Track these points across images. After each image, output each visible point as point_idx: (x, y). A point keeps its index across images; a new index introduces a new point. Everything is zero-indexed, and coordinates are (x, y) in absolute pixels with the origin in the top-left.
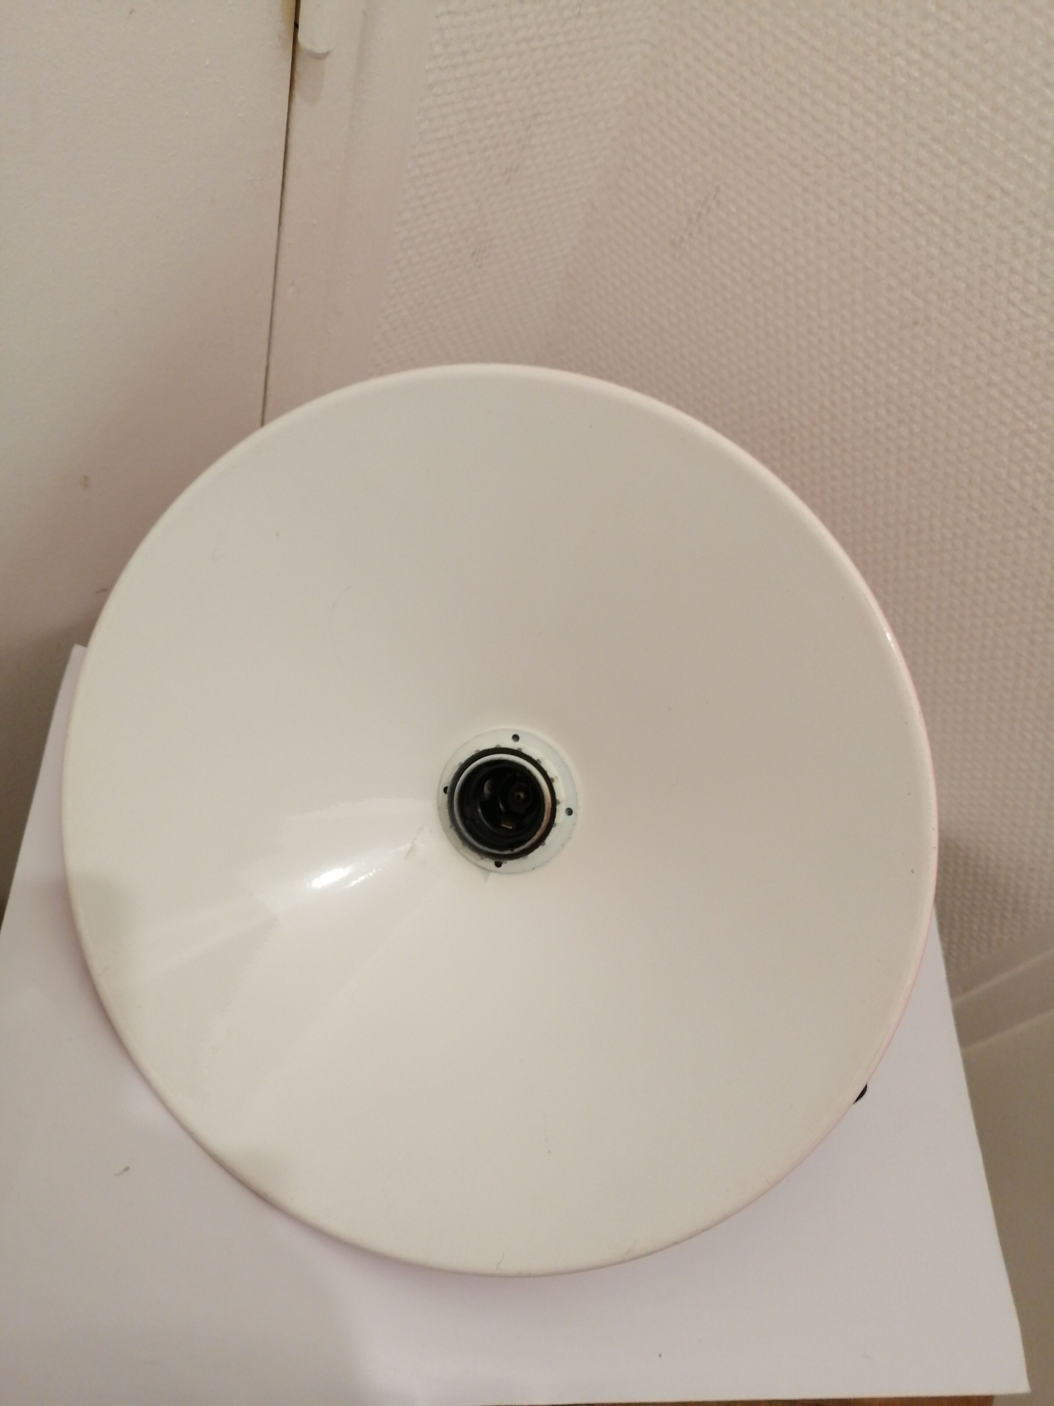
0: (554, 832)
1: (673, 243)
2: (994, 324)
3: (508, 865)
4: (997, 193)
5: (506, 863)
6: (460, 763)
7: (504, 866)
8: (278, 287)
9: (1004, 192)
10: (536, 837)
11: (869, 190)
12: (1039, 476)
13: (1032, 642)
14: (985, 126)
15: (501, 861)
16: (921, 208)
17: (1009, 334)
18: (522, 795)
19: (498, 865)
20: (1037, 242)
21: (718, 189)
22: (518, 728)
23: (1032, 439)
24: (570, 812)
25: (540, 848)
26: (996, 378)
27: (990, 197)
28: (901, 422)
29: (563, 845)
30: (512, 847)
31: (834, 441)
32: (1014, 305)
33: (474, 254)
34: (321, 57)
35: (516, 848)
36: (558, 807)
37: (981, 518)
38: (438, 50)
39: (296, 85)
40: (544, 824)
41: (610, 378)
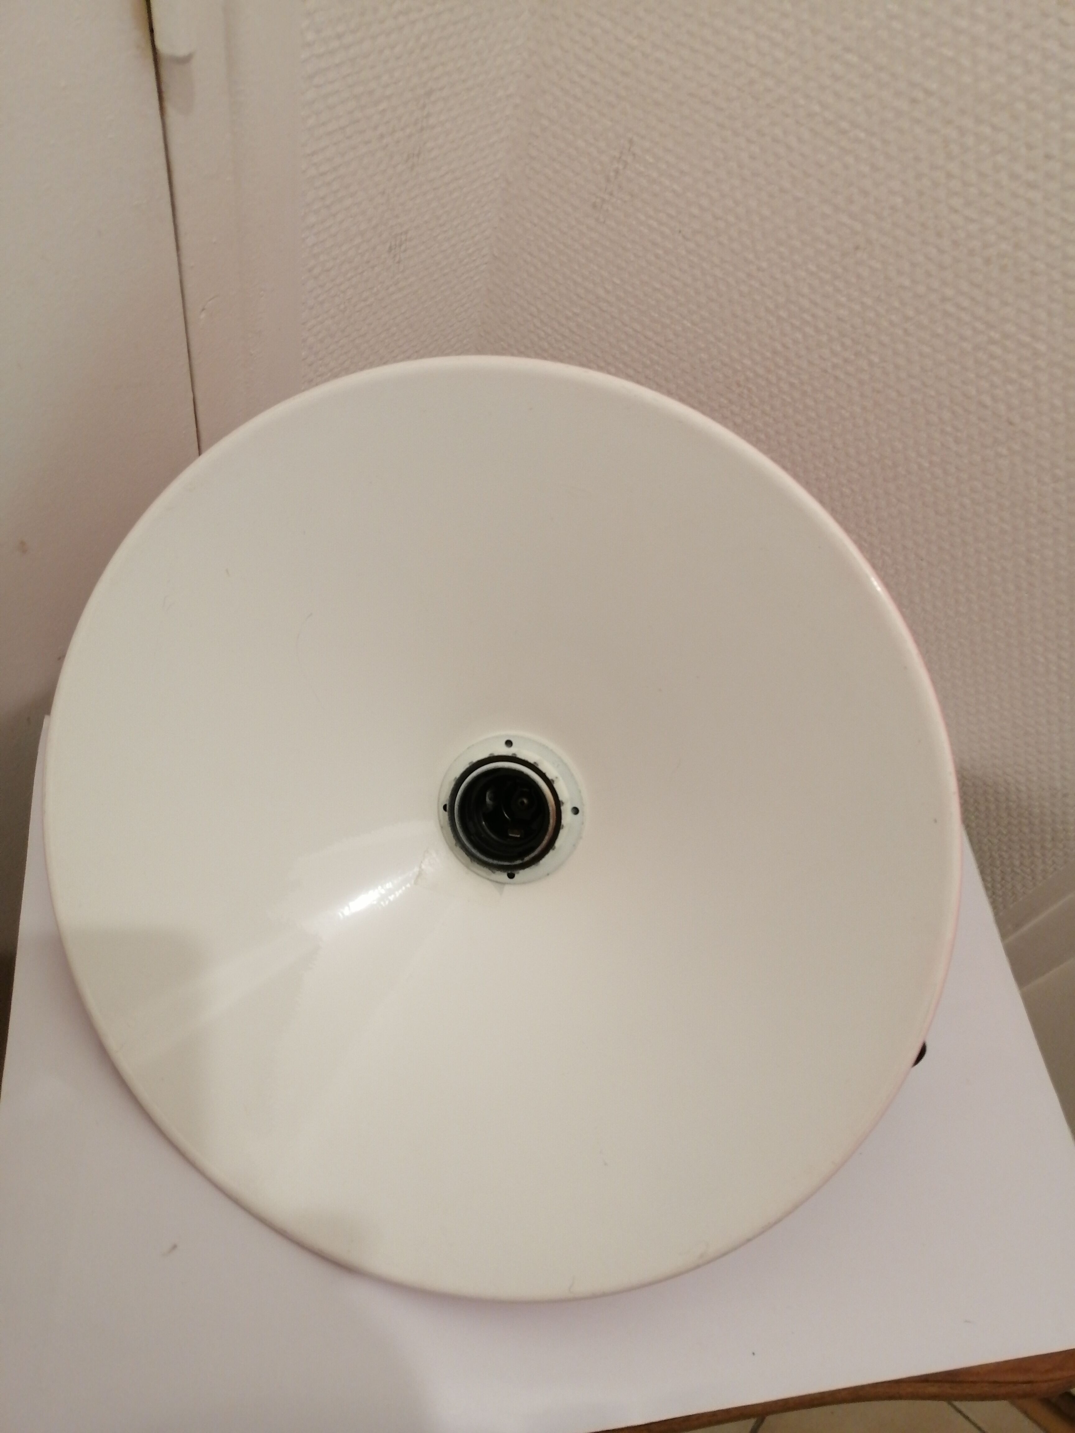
0: (563, 834)
1: (594, 206)
2: (939, 235)
3: (522, 875)
4: (920, 95)
5: (518, 873)
6: (456, 778)
7: (516, 876)
8: (189, 314)
9: (929, 93)
10: (545, 842)
11: (787, 116)
12: (1010, 388)
13: (1029, 561)
14: (897, 25)
15: (513, 872)
16: (844, 125)
17: (955, 243)
18: (525, 801)
19: (511, 876)
20: (970, 141)
21: (631, 142)
22: (510, 733)
23: (997, 350)
24: (576, 811)
25: (551, 853)
26: (949, 292)
27: (914, 101)
28: (857, 354)
29: (574, 845)
30: (521, 856)
31: (792, 385)
32: (956, 211)
33: (390, 249)
34: (186, 60)
35: (526, 856)
36: (562, 808)
37: (957, 441)
38: (310, 36)
39: (165, 96)
40: (551, 828)
41: (554, 358)
